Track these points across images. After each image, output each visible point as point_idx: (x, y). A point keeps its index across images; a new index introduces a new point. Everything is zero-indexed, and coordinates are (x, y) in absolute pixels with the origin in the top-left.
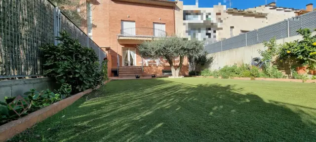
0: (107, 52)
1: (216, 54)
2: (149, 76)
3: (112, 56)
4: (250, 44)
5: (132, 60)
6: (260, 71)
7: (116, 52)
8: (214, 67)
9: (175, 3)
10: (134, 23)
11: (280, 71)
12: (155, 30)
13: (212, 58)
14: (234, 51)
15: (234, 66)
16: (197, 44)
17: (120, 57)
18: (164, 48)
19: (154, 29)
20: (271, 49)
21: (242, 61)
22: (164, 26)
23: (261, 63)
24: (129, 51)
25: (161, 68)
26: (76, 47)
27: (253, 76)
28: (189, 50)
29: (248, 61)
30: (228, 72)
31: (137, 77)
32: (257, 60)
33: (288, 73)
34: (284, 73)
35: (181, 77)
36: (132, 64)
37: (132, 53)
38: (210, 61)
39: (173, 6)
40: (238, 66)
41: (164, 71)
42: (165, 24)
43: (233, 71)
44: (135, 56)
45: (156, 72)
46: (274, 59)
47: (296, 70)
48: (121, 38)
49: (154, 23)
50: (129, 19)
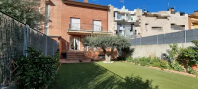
0: (59, 41)
1: (137, 47)
2: (89, 59)
3: (62, 43)
4: (160, 44)
5: (76, 46)
6: (167, 64)
7: (65, 39)
8: (135, 56)
9: (108, 7)
10: (79, 20)
11: (180, 65)
12: (94, 26)
13: (133, 49)
14: (149, 47)
15: (149, 57)
16: (124, 41)
17: (68, 44)
18: (101, 44)
19: (93, 24)
20: (174, 50)
21: (155, 54)
22: (100, 22)
23: (167, 57)
24: (75, 39)
25: (97, 53)
26: (40, 58)
27: (163, 67)
28: (118, 45)
29: (159, 55)
30: (145, 62)
31: (81, 61)
32: (164, 55)
33: (186, 67)
34: (183, 67)
35: (112, 62)
36: (76, 49)
37: (77, 40)
38: (132, 51)
39: (107, 9)
40: (152, 58)
41: (99, 56)
42: (101, 21)
43: (148, 61)
44: (79, 43)
45: (94, 56)
46: (176, 56)
47: (191, 67)
48: (69, 31)
49: (93, 20)
50: (76, 17)
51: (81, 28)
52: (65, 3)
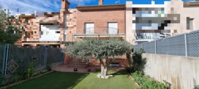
10: (93, 24)
19: (108, 27)
42: (116, 22)
49: (108, 23)
50: (89, 22)
51: (95, 33)
52: (80, 11)
